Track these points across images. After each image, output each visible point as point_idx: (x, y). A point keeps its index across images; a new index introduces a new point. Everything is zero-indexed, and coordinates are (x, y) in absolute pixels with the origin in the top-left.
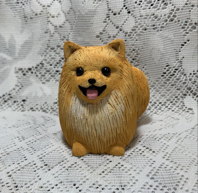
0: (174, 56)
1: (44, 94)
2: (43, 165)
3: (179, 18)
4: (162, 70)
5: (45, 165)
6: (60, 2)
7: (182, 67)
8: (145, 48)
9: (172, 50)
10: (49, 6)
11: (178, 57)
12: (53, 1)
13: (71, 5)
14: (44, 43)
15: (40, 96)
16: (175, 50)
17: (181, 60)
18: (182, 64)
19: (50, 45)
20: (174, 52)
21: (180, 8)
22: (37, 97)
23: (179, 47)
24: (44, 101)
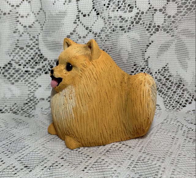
0: (140, 56)
1: (13, 94)
2: (23, 167)
3: (144, 20)
4: (130, 69)
5: (25, 167)
6: (29, 2)
7: (148, 66)
8: (114, 48)
9: (138, 50)
10: (18, 6)
11: (144, 57)
12: (22, 1)
13: (41, 6)
14: (13, 43)
15: (9, 97)
16: (141, 50)
17: (147, 60)
18: (148, 63)
19: (19, 45)
20: (140, 52)
21: (145, 12)
22: (6, 98)
23: (145, 48)
24: (14, 102)
